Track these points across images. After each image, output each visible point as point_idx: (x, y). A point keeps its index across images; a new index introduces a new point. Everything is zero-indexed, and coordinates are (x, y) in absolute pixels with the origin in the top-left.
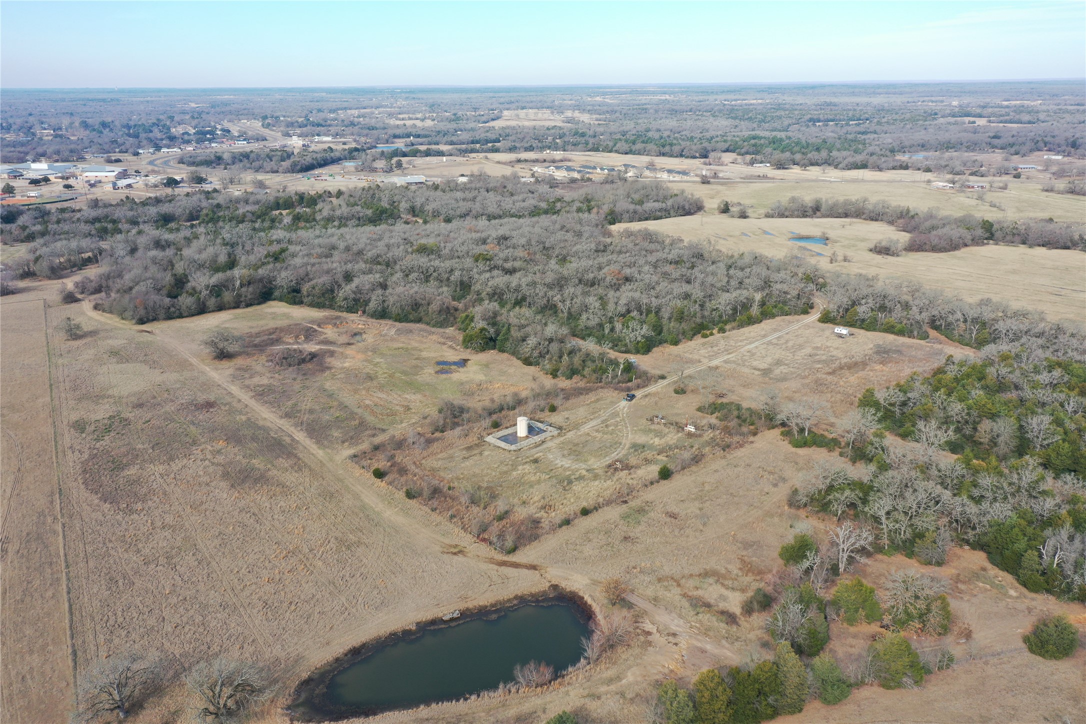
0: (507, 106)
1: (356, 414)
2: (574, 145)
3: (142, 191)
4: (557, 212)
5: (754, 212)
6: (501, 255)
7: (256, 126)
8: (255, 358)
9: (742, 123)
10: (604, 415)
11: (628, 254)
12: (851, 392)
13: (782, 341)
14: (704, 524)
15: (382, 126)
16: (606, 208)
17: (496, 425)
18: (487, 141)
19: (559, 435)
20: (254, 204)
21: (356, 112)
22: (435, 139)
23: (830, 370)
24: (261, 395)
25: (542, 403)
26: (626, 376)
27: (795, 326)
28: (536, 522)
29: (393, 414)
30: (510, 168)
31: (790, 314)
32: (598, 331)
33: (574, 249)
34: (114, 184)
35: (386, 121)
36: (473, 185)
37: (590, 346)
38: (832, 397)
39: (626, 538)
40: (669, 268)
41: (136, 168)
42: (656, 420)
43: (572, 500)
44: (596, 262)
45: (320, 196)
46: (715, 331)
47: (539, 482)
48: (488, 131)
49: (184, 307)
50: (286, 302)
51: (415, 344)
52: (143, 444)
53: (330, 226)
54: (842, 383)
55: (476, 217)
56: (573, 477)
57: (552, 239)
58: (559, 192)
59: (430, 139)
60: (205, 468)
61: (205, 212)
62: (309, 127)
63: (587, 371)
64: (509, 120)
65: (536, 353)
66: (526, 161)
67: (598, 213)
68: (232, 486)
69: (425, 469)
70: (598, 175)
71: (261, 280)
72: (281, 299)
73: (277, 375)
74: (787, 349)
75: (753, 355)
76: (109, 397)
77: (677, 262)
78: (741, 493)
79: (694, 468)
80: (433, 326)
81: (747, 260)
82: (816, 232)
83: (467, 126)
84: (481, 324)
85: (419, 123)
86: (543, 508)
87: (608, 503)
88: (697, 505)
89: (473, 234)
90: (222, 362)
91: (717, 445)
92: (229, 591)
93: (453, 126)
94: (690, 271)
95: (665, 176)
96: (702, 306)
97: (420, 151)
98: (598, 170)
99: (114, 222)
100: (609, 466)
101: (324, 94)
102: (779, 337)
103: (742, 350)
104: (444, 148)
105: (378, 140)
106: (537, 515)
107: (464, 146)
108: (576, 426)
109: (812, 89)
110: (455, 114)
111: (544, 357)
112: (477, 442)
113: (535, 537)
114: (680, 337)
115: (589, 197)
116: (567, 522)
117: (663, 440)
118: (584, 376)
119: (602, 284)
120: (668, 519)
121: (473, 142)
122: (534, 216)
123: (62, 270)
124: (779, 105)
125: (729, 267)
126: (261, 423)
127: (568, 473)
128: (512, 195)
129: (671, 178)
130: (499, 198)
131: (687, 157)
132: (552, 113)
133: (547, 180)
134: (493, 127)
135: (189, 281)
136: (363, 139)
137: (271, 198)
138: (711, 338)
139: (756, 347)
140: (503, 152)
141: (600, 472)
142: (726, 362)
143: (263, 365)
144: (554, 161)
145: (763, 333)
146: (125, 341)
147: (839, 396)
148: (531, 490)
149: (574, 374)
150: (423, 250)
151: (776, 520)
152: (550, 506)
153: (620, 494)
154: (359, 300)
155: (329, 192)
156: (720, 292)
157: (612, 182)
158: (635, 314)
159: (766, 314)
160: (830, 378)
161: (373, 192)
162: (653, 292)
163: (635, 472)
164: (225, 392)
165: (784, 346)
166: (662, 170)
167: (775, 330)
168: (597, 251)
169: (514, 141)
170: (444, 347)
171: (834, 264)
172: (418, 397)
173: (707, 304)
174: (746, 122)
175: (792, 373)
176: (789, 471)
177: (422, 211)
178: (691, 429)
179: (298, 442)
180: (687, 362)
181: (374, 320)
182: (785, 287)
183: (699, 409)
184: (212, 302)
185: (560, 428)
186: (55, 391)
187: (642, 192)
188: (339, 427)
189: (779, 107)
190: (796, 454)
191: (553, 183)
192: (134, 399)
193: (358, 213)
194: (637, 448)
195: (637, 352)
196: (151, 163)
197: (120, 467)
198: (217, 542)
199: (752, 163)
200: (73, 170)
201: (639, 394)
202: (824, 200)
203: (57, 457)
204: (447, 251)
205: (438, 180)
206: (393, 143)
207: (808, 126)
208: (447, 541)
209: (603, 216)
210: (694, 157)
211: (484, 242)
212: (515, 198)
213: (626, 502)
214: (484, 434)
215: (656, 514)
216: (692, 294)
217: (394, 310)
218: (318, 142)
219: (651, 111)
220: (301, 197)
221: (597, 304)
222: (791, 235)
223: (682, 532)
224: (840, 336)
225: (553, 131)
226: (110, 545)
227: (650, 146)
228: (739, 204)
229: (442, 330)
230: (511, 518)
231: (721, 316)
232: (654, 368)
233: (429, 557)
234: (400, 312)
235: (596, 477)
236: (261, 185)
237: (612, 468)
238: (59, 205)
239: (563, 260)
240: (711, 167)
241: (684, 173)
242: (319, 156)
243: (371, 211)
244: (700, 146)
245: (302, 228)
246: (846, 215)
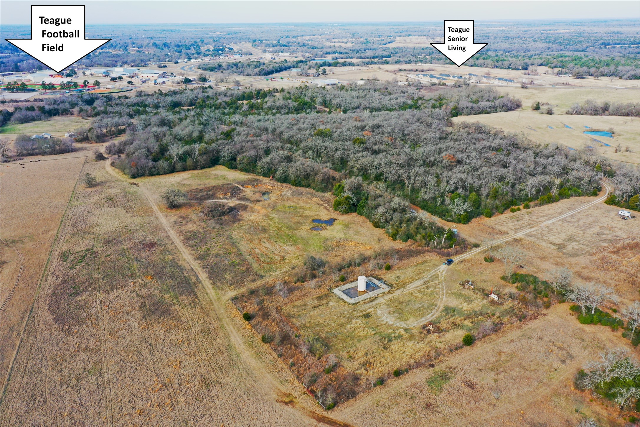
0: (400, 34)
1: (246, 260)
2: (438, 60)
3: (170, 86)
4: (418, 108)
5: (558, 110)
6: (373, 140)
7: (247, 46)
8: (194, 209)
9: (554, 45)
10: (427, 276)
11: (462, 142)
12: (632, 272)
13: (575, 219)
14: (498, 399)
15: (321, 46)
16: (452, 105)
17: (343, 280)
18: (383, 57)
19: (389, 292)
20: (230, 96)
21: (307, 38)
22: (350, 55)
23: (615, 250)
24: (188, 239)
25: (381, 262)
26: (448, 243)
27: (586, 206)
28: (356, 378)
29: (272, 262)
30: (393, 75)
31: (582, 195)
32: (432, 203)
33: (424, 137)
34: (155, 82)
35: (324, 44)
36: (366, 87)
37: (424, 215)
38: (616, 275)
39: (428, 406)
40: (490, 154)
41: (172, 71)
42: (467, 284)
43: (389, 360)
44: (438, 147)
45: (270, 92)
46: (521, 207)
47: (366, 337)
48: (384, 50)
49: (161, 168)
50: (226, 167)
51: (302, 204)
52: (99, 274)
53: (270, 112)
54: (625, 263)
55: (363, 110)
56: (393, 335)
57: (410, 129)
58: (423, 92)
59: (347, 55)
60: (131, 298)
61: (199, 101)
62: (278, 47)
63: (418, 237)
64: (400, 43)
65: (383, 220)
66: (405, 70)
67: (446, 108)
68: (144, 317)
69: (283, 315)
70: (450, 81)
71: (212, 151)
72: (223, 165)
73: (203, 224)
74: (578, 227)
75: (551, 230)
76: (93, 233)
77: (497, 149)
78: (532, 368)
79: (494, 337)
80: (317, 191)
81: (551, 149)
82: (605, 127)
83: (372, 47)
84: (348, 194)
85: (343, 45)
86: (364, 364)
87: (419, 365)
88: (493, 376)
89: (358, 122)
90: (172, 211)
91: (515, 314)
92: (109, 419)
93: (364, 46)
94: (506, 158)
95: (496, 82)
96: (513, 187)
97: (339, 63)
98: (451, 78)
99: (145, 106)
100: (424, 327)
101: (293, 27)
102: (572, 216)
103: (542, 225)
104: (354, 61)
105: (316, 55)
106: (358, 372)
107: (367, 60)
108: (404, 285)
109: (605, 22)
110: (366, 39)
111: (389, 223)
112: (326, 293)
113: (352, 394)
114: (494, 211)
115: (442, 97)
116: (381, 382)
117: (471, 306)
118: (416, 241)
119: (440, 165)
120: (467, 389)
121: (374, 57)
122: (402, 109)
123: (104, 137)
124: (581, 33)
125: (536, 155)
126: (180, 263)
127: (390, 331)
128: (390, 94)
129: (500, 84)
130: (381, 96)
131: (513, 69)
132: (427, 39)
133: (415, 84)
134: (388, 48)
135: (169, 150)
136: (307, 55)
137: (240, 93)
138: (518, 213)
139: (553, 223)
140: (391, 64)
141: (415, 332)
142: (528, 235)
143: (197, 214)
144: (422, 71)
145: (560, 211)
146: (119, 191)
147: (622, 276)
148: (358, 345)
149: (409, 238)
150: (321, 134)
151: (563, 400)
152: (370, 363)
153: (428, 357)
154: (271, 168)
155: (277, 90)
156: (528, 176)
157: (459, 86)
158: (460, 191)
159: (562, 196)
160: (614, 257)
161: (302, 90)
162: (476, 174)
163: (444, 335)
164: (165, 235)
165: (576, 224)
166: (495, 78)
167: (569, 209)
168: (440, 138)
169: (400, 57)
170: (321, 208)
171: (618, 154)
172: (293, 249)
173: (517, 186)
174: (557, 45)
175: (582, 250)
176: (576, 349)
177: (330, 104)
178: (494, 297)
179: (200, 282)
180: (497, 233)
181: (279, 184)
182: (580, 174)
183: (503, 278)
184: (179, 165)
185: (391, 286)
186: (62, 226)
187: (479, 94)
188: (232, 271)
189: (581, 35)
190: (584, 331)
191: (419, 86)
192: (106, 236)
193: (289, 104)
194: (449, 310)
195: (460, 222)
196: (183, 68)
197: (77, 292)
198: (117, 368)
199: (559, 74)
200: (137, 72)
201: (456, 259)
202: (611, 103)
203: (41, 280)
204: (336, 135)
205: (345, 83)
206: (325, 57)
207: (600, 48)
208: (283, 389)
209: (449, 111)
210: (518, 69)
211: (363, 128)
212: (392, 96)
213: (432, 366)
214: (333, 286)
215: (456, 382)
216: (506, 177)
217: (292, 178)
218: (281, 56)
219: (492, 37)
220: (258, 92)
221: (433, 183)
222: (585, 129)
223: (477, 404)
224: (623, 218)
225: (425, 51)
226: (45, 362)
227: (489, 62)
228: (548, 104)
229: (322, 194)
230: (338, 371)
231: (527, 195)
232: (471, 236)
233: (266, 404)
234: (296, 179)
235: (412, 337)
236: (238, 84)
237: (426, 330)
238: (120, 94)
239: (415, 145)
240: (529, 76)
241: (510, 80)
242: (277, 65)
243: (297, 103)
244: (523, 62)
245: (253, 114)
246: (628, 115)
